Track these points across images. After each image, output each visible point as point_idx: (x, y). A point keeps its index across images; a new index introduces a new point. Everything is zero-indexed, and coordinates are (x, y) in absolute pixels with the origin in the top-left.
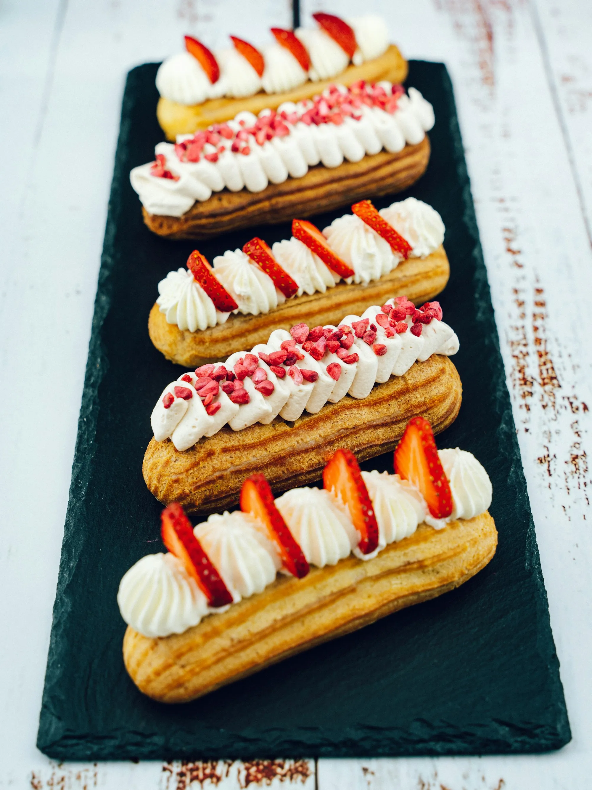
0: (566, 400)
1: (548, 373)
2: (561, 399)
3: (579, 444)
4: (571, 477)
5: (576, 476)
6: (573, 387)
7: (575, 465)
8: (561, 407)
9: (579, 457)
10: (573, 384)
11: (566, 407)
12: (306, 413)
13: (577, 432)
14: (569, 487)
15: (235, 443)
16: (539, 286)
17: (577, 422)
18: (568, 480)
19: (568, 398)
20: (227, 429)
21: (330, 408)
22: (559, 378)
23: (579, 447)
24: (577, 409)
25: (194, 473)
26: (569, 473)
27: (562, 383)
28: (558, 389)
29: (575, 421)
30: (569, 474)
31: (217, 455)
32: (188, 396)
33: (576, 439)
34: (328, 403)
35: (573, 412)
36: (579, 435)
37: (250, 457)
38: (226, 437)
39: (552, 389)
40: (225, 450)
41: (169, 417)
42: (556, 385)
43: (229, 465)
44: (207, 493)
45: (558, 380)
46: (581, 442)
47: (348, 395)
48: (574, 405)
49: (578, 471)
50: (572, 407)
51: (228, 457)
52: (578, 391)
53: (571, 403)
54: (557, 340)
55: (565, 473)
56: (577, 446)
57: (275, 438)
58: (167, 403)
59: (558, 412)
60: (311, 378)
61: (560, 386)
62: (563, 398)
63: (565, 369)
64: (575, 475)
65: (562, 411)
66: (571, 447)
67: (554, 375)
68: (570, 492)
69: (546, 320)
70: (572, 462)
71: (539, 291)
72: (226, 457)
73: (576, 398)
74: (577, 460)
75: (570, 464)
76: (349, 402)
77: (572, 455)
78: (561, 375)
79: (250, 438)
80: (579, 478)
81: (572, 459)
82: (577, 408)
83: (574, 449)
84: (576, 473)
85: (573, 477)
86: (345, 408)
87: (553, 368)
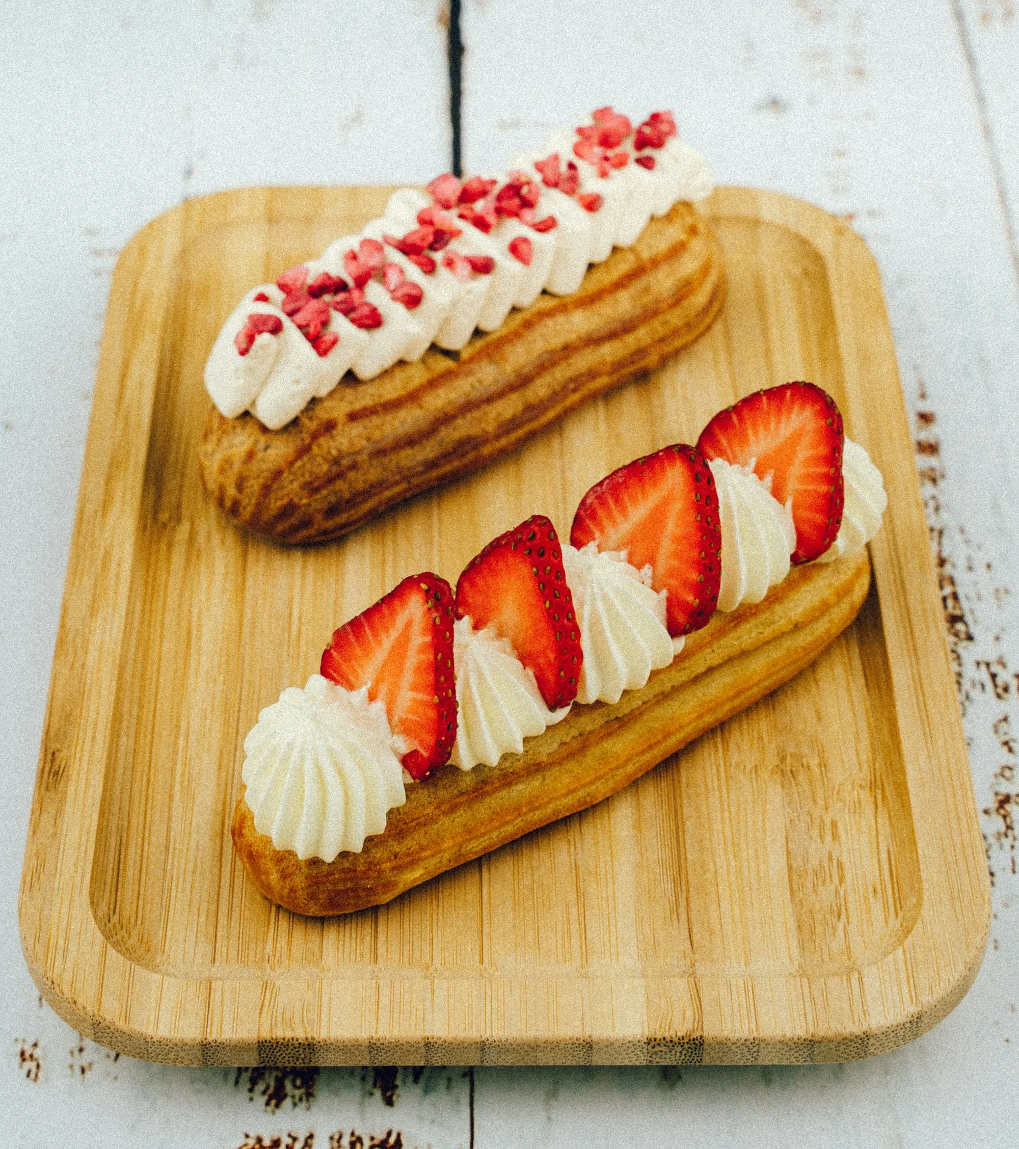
0: (983, 667)
1: (945, 607)
2: (974, 667)
3: (1010, 769)
4: (995, 846)
5: (1007, 842)
6: (997, 639)
7: (1005, 817)
8: (973, 684)
9: (1012, 801)
10: (995, 631)
11: (983, 686)
12: (478, 333)
13: (1006, 743)
14: (993, 870)
15: (367, 402)
16: (925, 407)
17: (1006, 719)
18: (990, 853)
19: (988, 665)
20: (350, 378)
21: (518, 319)
22: (968, 618)
23: (1013, 777)
24: (1006, 689)
25: (304, 465)
26: (994, 835)
27: (974, 630)
28: (965, 643)
29: (1001, 717)
30: (992, 840)
31: (340, 427)
32: (276, 329)
33: (1005, 758)
34: (514, 310)
35: (999, 696)
36: (1011, 750)
37: (397, 423)
38: (349, 393)
39: (956, 644)
40: (353, 417)
41: (250, 371)
42: (963, 636)
43: (364, 442)
44: (333, 499)
45: (966, 624)
46: (1015, 765)
47: (544, 292)
48: (999, 681)
49: (1010, 832)
50: (996, 686)
51: (361, 429)
52: (1006, 648)
53: (994, 676)
54: (962, 531)
55: (985, 837)
56: (1007, 773)
57: (432, 384)
58: (244, 346)
59: (967, 697)
60: (482, 267)
61: (970, 638)
62: (978, 664)
63: (979, 598)
64: (1004, 840)
65: (975, 694)
66: (996, 776)
67: (957, 612)
68: (995, 880)
69: (942, 484)
70: (997, 810)
71: (926, 418)
72: (357, 430)
73: (1002, 663)
74: (1008, 807)
75: (994, 815)
76: (549, 303)
77: (997, 794)
78: (972, 611)
79: (391, 390)
80: (1012, 847)
81: (996, 805)
82: (1005, 686)
83: (1001, 780)
84: (1006, 836)
85: (1001, 847)
86: (543, 315)
87: (955, 596)
